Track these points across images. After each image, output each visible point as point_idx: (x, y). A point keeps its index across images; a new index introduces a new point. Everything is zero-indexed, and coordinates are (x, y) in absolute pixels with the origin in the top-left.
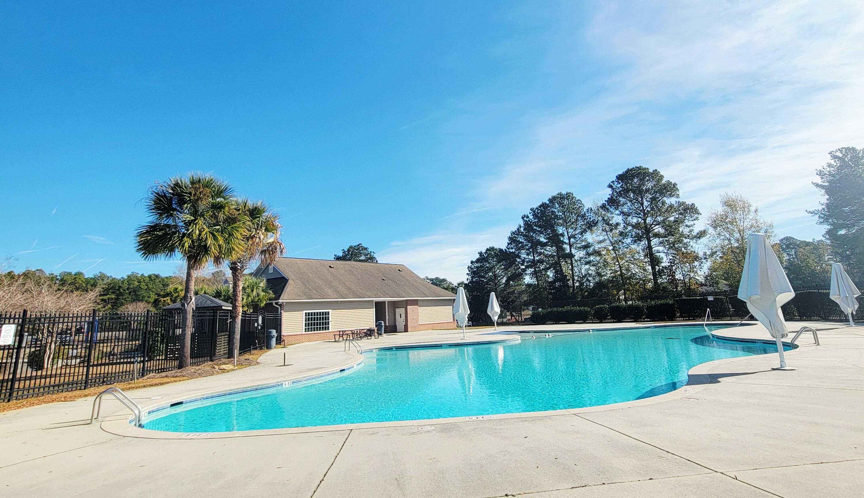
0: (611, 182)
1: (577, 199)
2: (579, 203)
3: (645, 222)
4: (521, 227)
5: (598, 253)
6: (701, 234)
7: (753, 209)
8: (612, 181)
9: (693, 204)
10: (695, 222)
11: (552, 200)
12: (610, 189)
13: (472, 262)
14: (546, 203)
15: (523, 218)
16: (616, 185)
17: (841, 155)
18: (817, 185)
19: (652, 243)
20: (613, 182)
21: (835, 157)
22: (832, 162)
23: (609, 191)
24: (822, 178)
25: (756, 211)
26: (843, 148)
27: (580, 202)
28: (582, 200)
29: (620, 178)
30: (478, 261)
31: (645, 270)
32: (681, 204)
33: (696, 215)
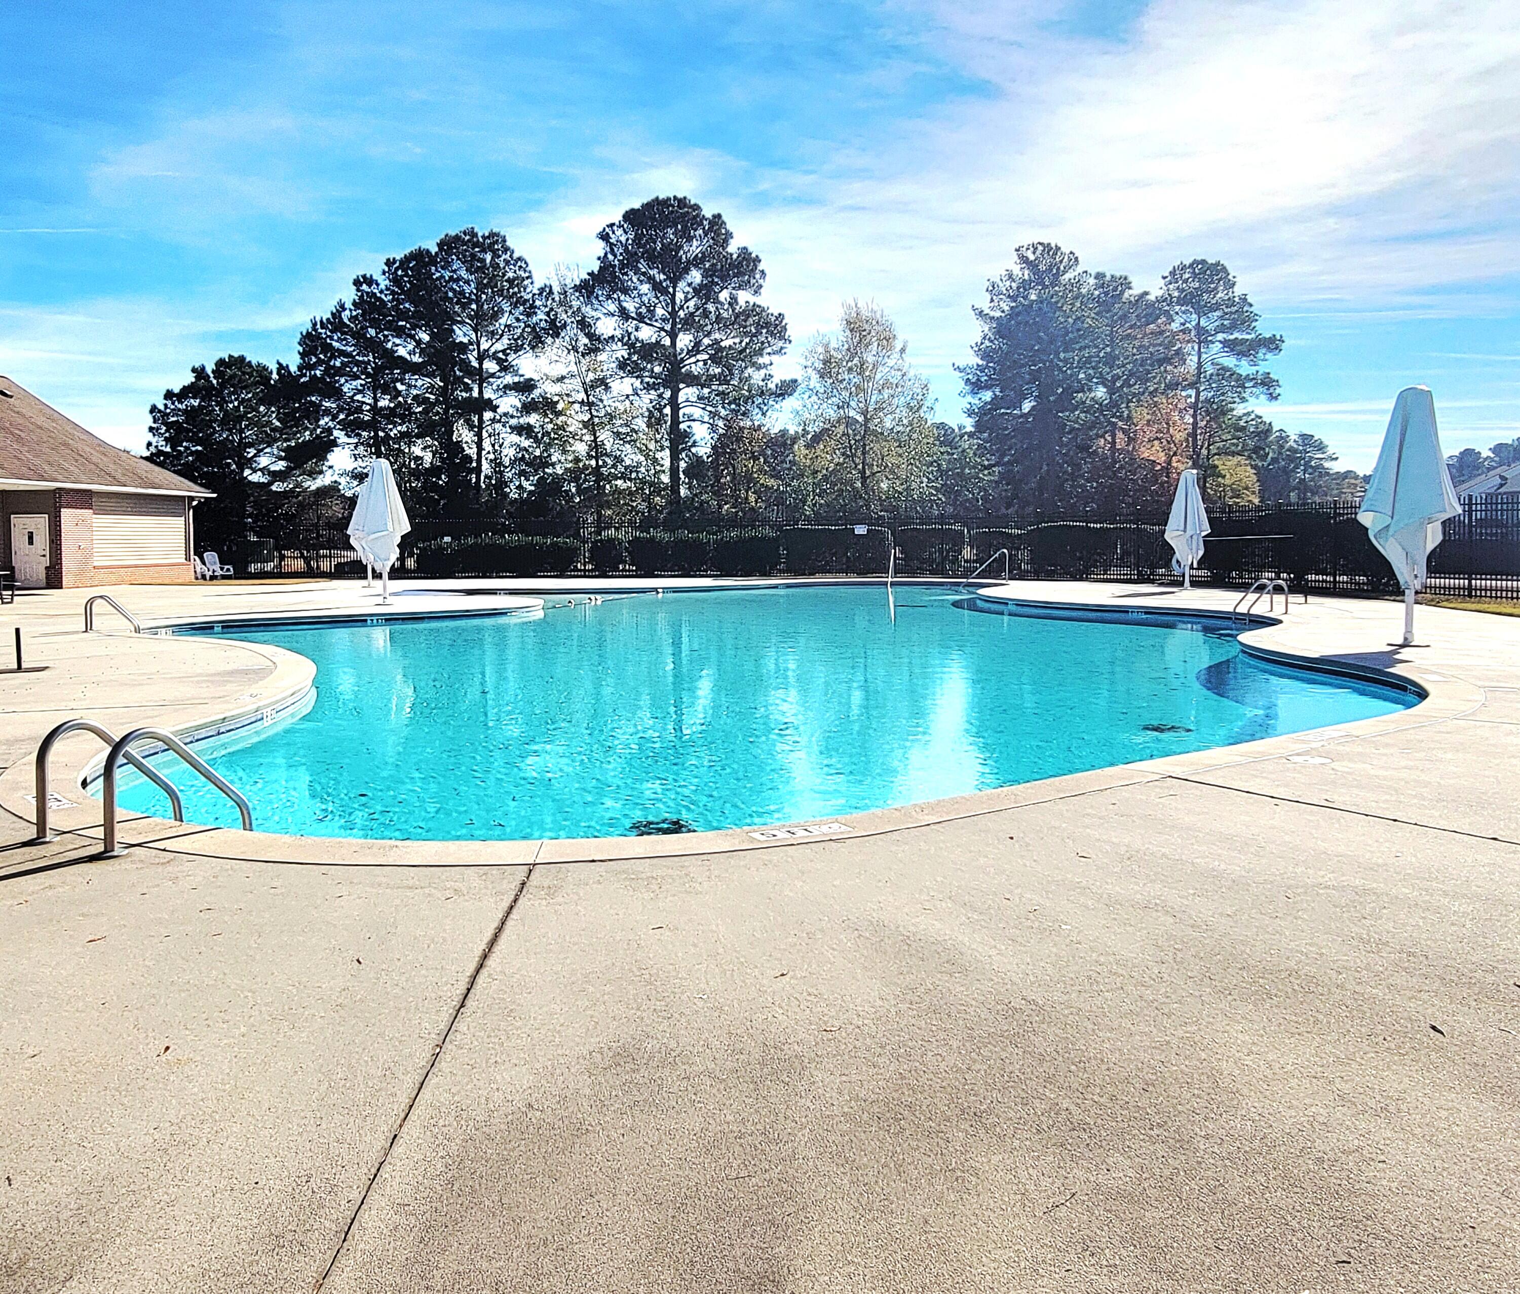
0: (608, 226)
1: (515, 256)
2: (520, 267)
3: (674, 344)
4: (343, 307)
5: (547, 406)
6: (786, 389)
7: (898, 345)
8: (608, 223)
9: (780, 315)
10: (774, 358)
11: (449, 245)
12: (602, 244)
13: (169, 395)
14: (428, 251)
15: (357, 283)
16: (619, 235)
17: (1032, 257)
18: (981, 314)
19: (682, 397)
20: (612, 225)
21: (1024, 259)
22: (1016, 270)
23: (600, 248)
24: (992, 301)
25: (903, 350)
26: (1040, 243)
27: (524, 266)
28: (528, 261)
29: (631, 217)
30: (186, 392)
31: (655, 461)
32: (754, 310)
33: (781, 344)
